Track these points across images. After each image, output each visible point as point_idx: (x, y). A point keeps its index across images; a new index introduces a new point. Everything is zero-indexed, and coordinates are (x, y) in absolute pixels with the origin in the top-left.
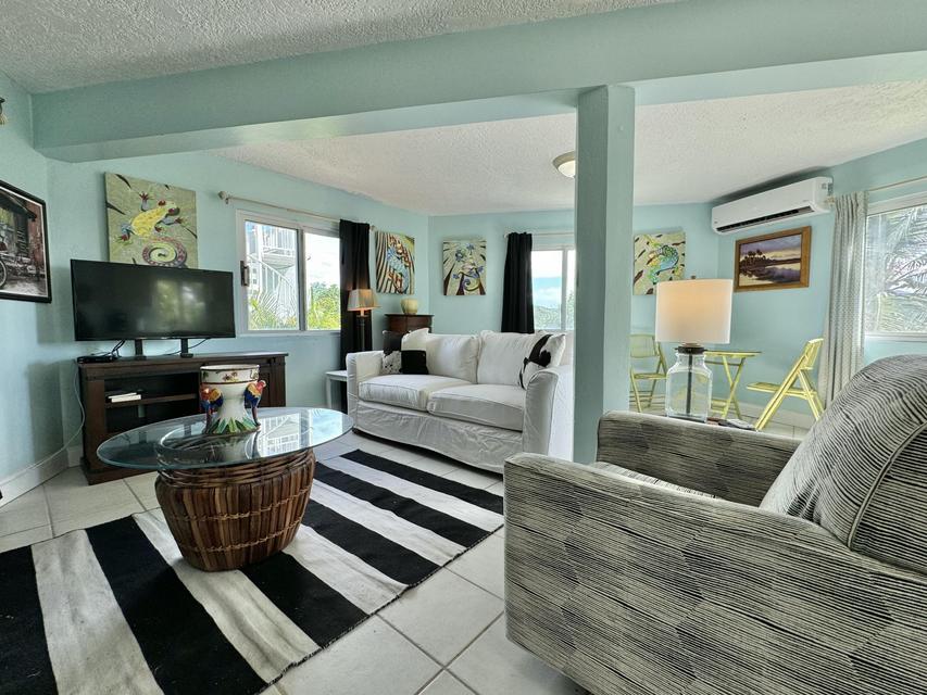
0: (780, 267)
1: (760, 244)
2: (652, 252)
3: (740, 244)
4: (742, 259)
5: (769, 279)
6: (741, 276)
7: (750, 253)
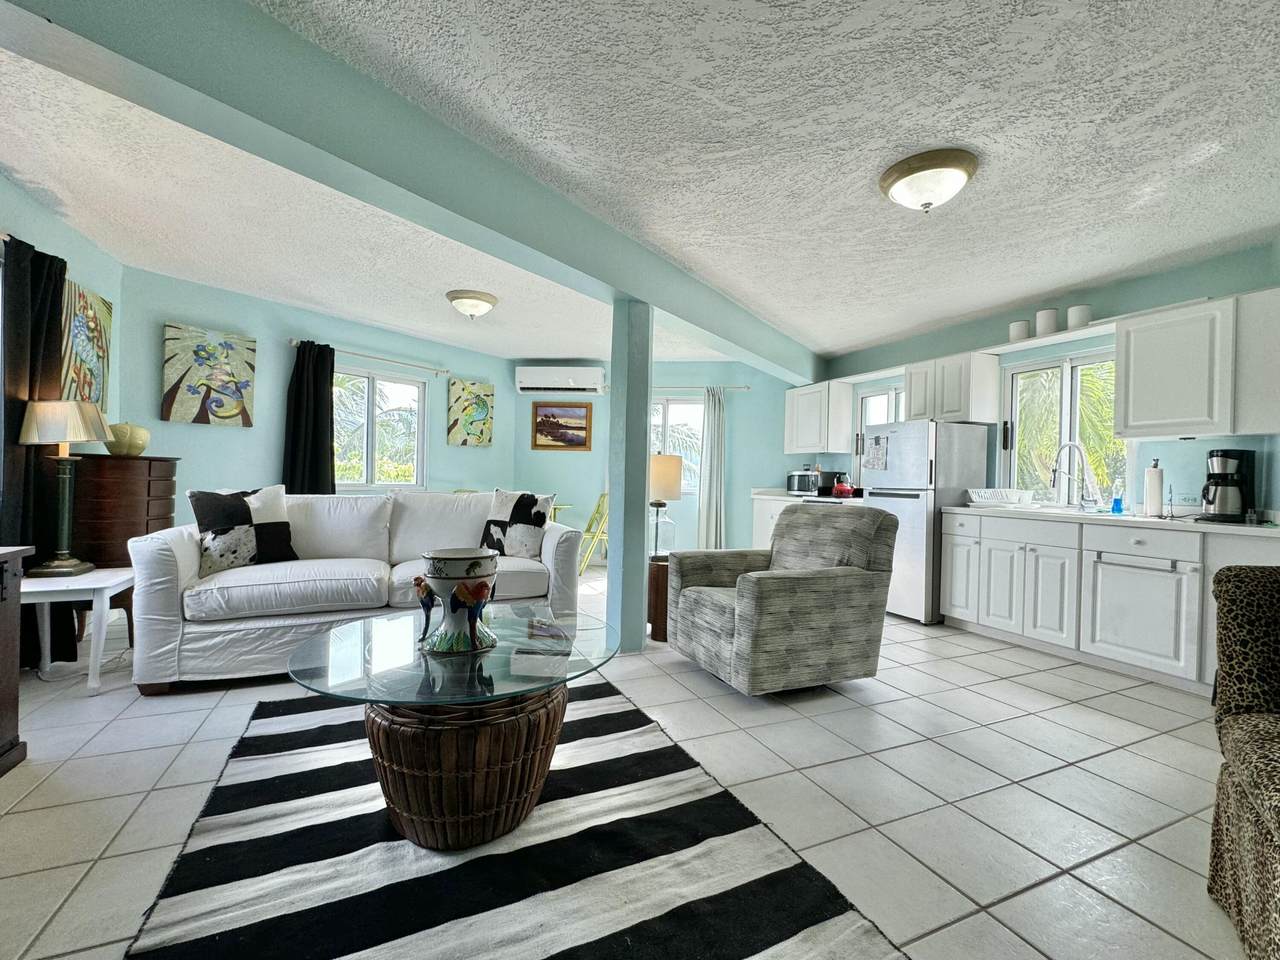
0: (570, 432)
1: (554, 409)
2: (467, 400)
3: (537, 406)
4: (539, 420)
5: (562, 441)
6: (538, 435)
7: (546, 416)
